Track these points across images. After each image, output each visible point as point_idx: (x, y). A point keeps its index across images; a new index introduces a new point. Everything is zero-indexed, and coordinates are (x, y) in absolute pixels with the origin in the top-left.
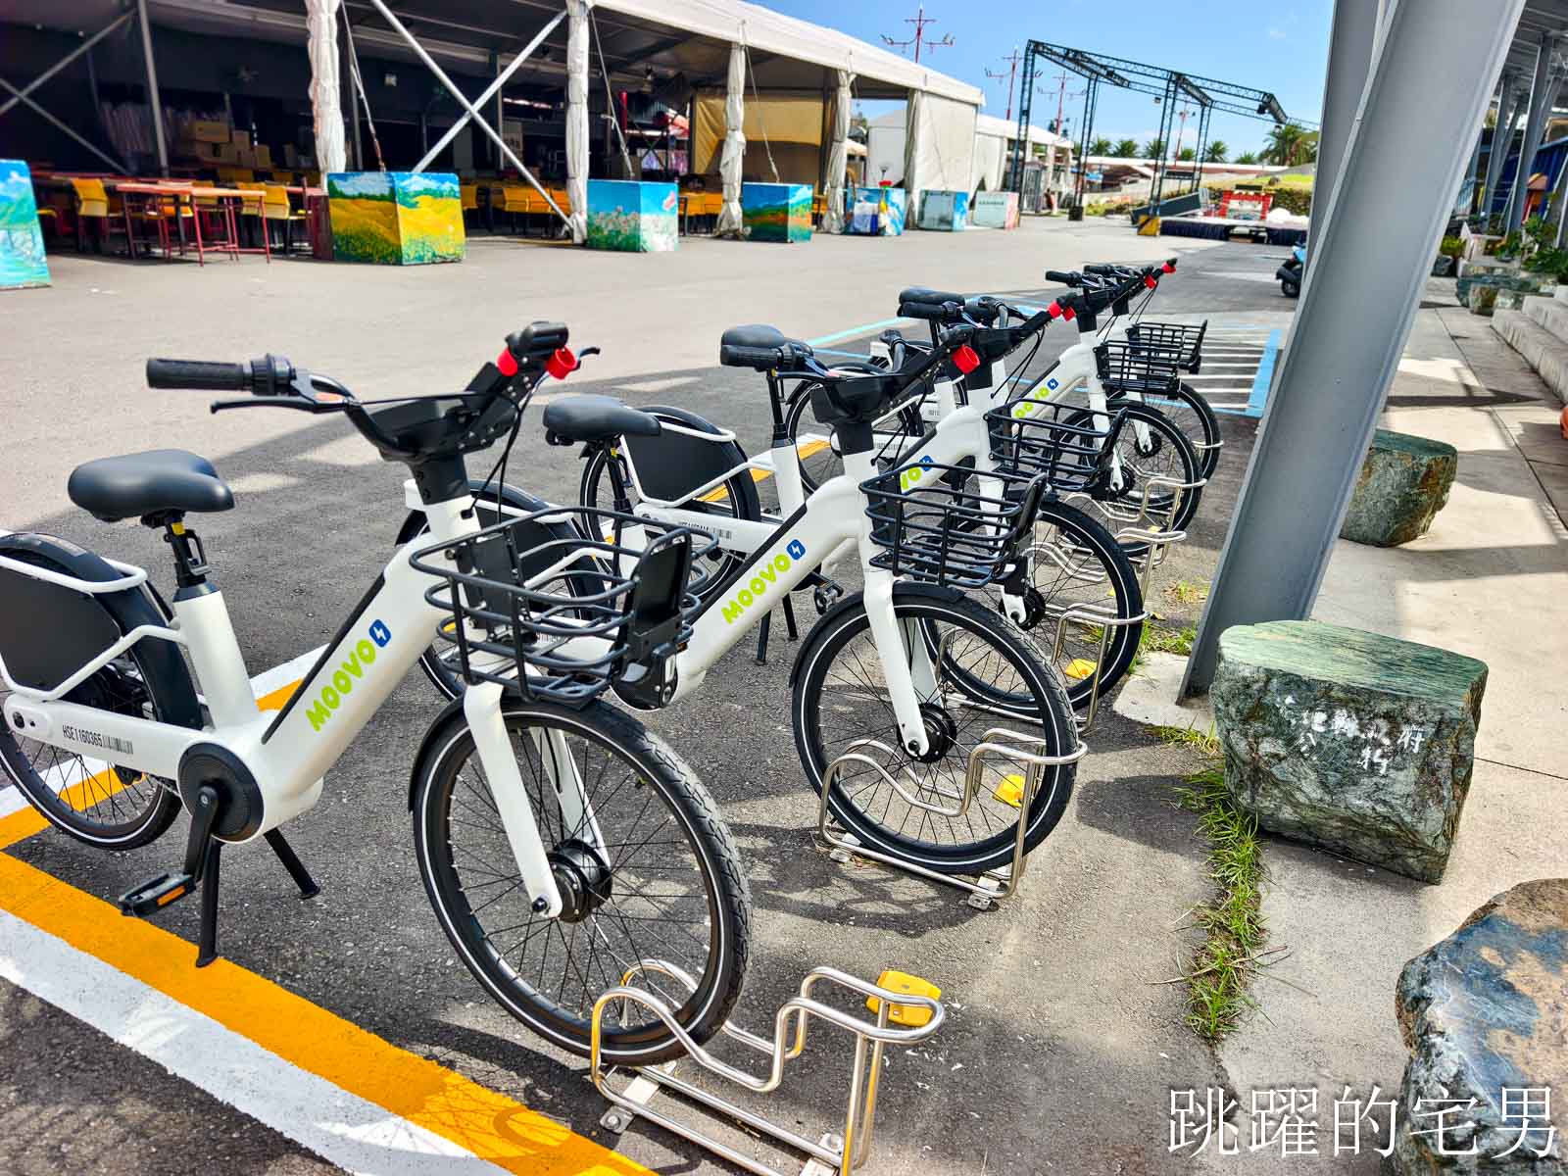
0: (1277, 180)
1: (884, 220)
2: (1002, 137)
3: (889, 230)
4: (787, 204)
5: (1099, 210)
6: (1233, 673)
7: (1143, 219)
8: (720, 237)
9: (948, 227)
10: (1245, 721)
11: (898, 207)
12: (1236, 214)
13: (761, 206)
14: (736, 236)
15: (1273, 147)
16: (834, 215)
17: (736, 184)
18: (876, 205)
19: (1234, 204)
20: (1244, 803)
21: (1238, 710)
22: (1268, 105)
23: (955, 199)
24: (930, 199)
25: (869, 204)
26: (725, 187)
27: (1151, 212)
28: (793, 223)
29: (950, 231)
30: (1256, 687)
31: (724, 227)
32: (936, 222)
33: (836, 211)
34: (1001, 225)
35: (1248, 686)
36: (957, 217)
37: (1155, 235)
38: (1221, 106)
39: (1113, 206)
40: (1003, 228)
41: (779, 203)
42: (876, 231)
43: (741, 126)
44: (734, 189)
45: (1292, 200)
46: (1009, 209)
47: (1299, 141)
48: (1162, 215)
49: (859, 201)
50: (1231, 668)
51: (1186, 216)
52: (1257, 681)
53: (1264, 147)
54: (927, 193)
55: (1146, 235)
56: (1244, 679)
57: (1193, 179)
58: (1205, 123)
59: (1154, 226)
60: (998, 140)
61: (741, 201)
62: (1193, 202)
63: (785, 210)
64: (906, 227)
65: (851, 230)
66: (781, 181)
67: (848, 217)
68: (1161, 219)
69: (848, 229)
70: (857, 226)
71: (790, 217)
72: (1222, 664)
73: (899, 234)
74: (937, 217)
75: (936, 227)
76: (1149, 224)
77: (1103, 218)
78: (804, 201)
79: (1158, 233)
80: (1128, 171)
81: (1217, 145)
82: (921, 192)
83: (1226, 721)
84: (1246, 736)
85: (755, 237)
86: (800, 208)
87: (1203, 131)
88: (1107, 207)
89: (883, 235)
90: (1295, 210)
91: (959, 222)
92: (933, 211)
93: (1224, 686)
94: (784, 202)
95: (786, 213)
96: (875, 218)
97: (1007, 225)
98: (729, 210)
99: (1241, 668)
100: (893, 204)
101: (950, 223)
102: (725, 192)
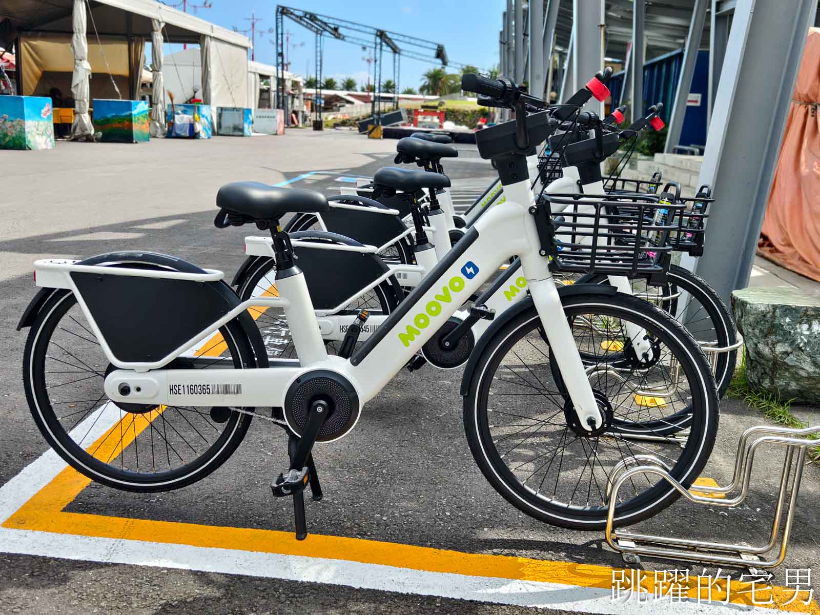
0: (443, 103)
1: (198, 127)
2: (255, 73)
3: (202, 135)
4: (131, 115)
5: (329, 123)
6: (756, 309)
7: (370, 127)
8: (75, 140)
9: (240, 133)
10: (766, 336)
11: (207, 118)
12: (424, 124)
13: (109, 116)
14: (89, 139)
15: (427, 84)
16: (158, 124)
17: (85, 100)
18: (191, 117)
19: (420, 118)
20: (766, 386)
21: (761, 331)
22: (440, 54)
23: (243, 113)
24: (224, 112)
25: (186, 116)
26: (77, 102)
27: (375, 122)
28: (137, 128)
29: (243, 136)
30: (768, 316)
31: (78, 132)
32: (231, 130)
33: (159, 121)
34: (275, 132)
35: (765, 316)
36: (246, 126)
37: (380, 138)
38: (406, 53)
39: (338, 121)
40: (276, 134)
41: (124, 114)
42: (193, 135)
43: (86, 57)
44: (85, 104)
45: (455, 116)
46: (278, 121)
47: (443, 80)
48: (383, 125)
49: (178, 114)
50: (754, 307)
51: (393, 126)
52: (768, 313)
53: (421, 84)
54: (222, 109)
55: (373, 138)
56: (762, 312)
57: (394, 102)
58: (397, 64)
59: (379, 131)
60: (253, 76)
61: (91, 113)
62: (397, 117)
63: (130, 118)
64: (214, 134)
65: (174, 134)
66: (123, 98)
67: (172, 125)
68: (383, 127)
69: (171, 134)
70: (178, 132)
71: (133, 123)
72: (748, 306)
73: (209, 138)
74: (231, 126)
75: (231, 133)
76: (375, 130)
77: (333, 130)
78: (143, 112)
79: (382, 137)
80: (338, 98)
81: (389, 82)
82: (218, 108)
83: (754, 338)
84: (767, 345)
85: (105, 139)
86: (140, 117)
87: (397, 69)
88: (334, 122)
89: (199, 138)
90: (458, 122)
91: (247, 129)
92: (229, 121)
93: (751, 319)
94: (128, 113)
95: (131, 121)
96: (192, 126)
97: (278, 133)
98: (81, 120)
99: (759, 306)
100: (203, 116)
101: (242, 130)
102: (77, 106)
